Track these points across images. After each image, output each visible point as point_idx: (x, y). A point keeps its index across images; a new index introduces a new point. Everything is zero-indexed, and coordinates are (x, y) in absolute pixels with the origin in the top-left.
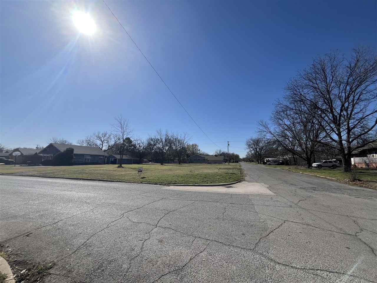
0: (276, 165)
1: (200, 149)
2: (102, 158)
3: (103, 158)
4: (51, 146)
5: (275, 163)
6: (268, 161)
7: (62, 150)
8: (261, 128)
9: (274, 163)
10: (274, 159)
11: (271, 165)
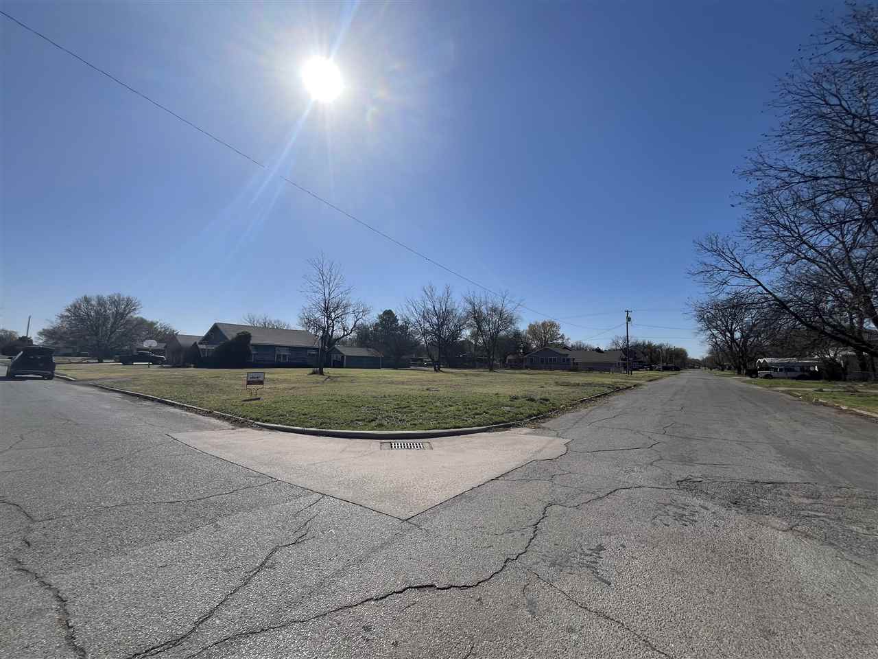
0: (793, 378)
1: (563, 335)
2: (313, 355)
3: (317, 355)
4: (216, 329)
5: (789, 374)
6: (765, 367)
7: (231, 335)
8: (711, 259)
9: (782, 374)
10: (786, 360)
11: (775, 378)
